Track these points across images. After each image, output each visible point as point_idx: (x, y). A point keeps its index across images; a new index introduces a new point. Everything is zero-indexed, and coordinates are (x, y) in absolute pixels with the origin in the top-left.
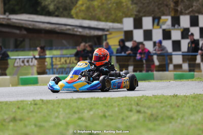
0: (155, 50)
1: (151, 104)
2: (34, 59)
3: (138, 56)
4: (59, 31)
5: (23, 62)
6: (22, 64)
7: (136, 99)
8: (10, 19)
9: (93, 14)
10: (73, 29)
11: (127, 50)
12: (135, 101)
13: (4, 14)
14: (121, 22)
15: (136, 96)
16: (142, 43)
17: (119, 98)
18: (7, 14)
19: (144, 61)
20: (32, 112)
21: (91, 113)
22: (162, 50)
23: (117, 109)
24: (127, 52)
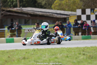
0: (92, 25)
1: (90, 51)
2: (34, 29)
3: (84, 28)
4: (46, 16)
5: (29, 30)
6: (28, 32)
7: (83, 48)
8: (22, 10)
9: (62, 7)
10: (53, 15)
11: (78, 25)
12: (82, 49)
13: (20, 7)
14: (75, 11)
15: (82, 47)
16: (85, 21)
17: (75, 48)
18: (21, 7)
19: (87, 30)
20: (33, 54)
21: (61, 55)
22: (95, 25)
23: (73, 53)
24: (78, 26)
